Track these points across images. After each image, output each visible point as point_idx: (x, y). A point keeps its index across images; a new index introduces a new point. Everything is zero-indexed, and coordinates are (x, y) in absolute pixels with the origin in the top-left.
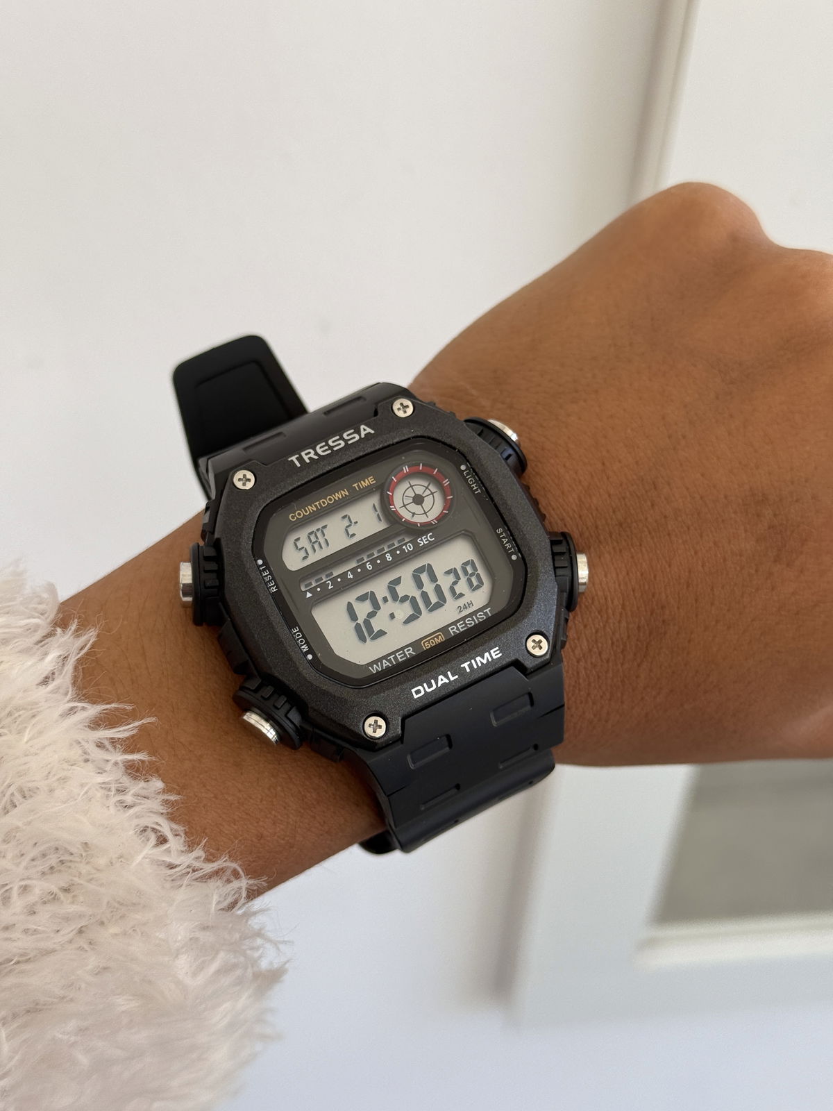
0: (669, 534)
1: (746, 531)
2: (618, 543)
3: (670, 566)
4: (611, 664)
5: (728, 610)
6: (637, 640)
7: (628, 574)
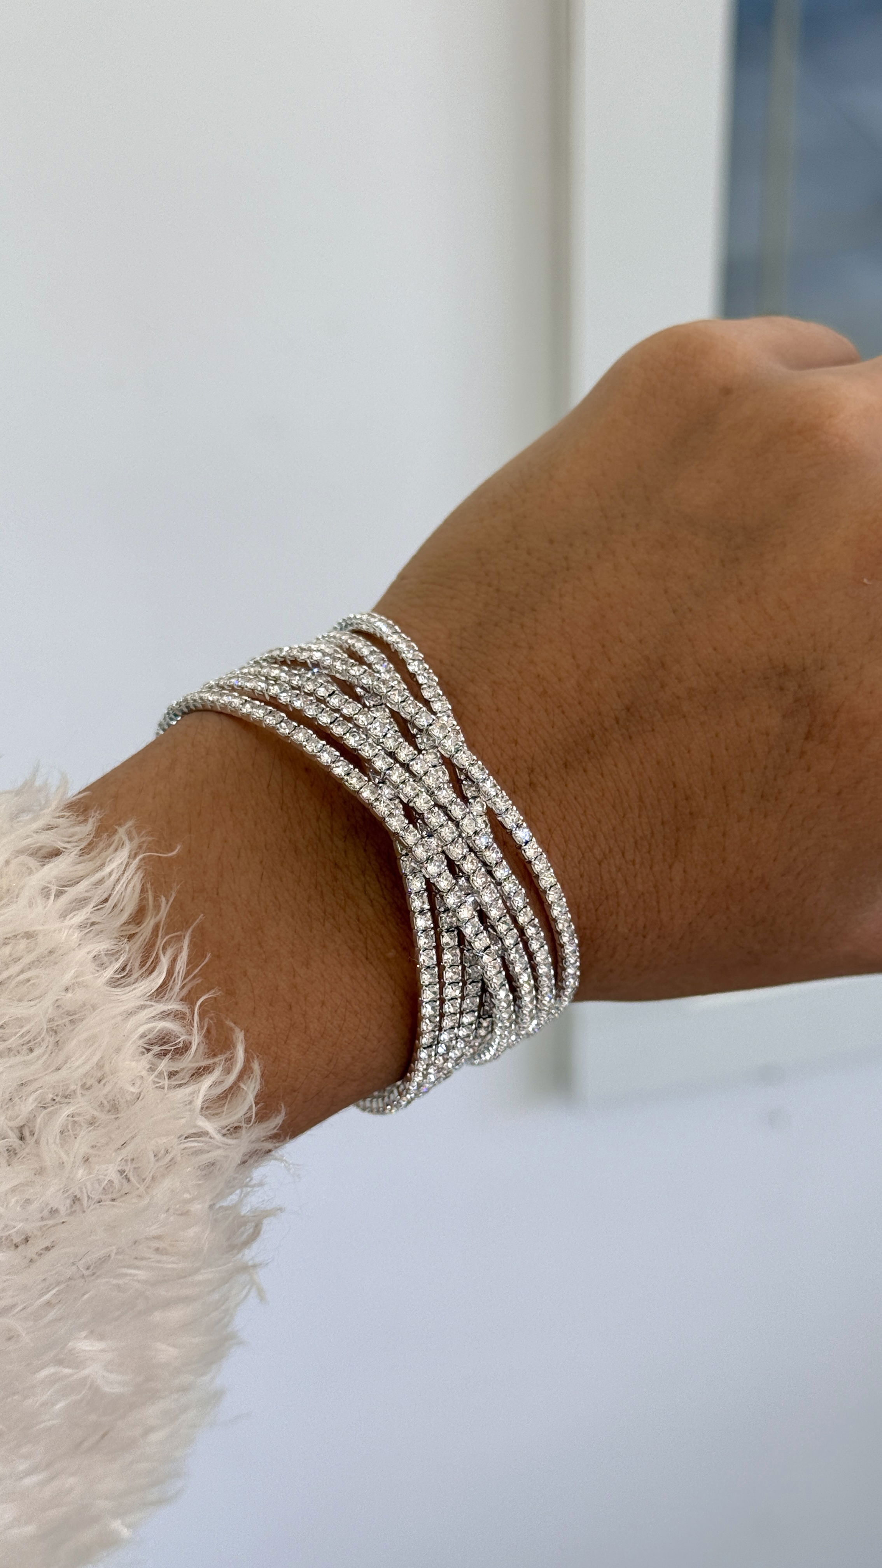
0: (684, 717)
1: (770, 707)
2: (627, 730)
3: (689, 752)
4: (637, 866)
5: (762, 796)
6: (664, 837)
7: (642, 763)
